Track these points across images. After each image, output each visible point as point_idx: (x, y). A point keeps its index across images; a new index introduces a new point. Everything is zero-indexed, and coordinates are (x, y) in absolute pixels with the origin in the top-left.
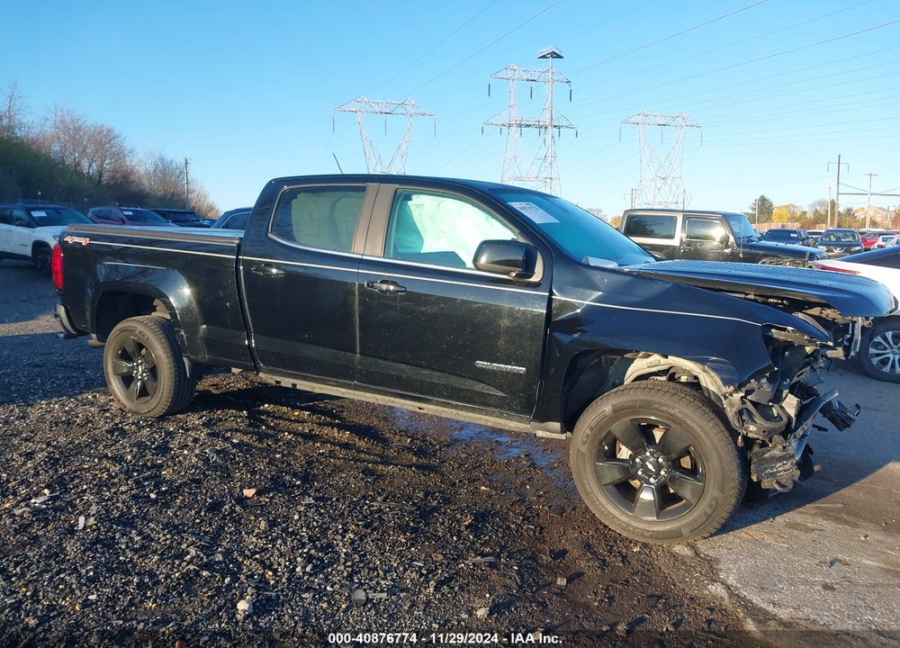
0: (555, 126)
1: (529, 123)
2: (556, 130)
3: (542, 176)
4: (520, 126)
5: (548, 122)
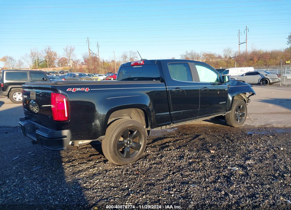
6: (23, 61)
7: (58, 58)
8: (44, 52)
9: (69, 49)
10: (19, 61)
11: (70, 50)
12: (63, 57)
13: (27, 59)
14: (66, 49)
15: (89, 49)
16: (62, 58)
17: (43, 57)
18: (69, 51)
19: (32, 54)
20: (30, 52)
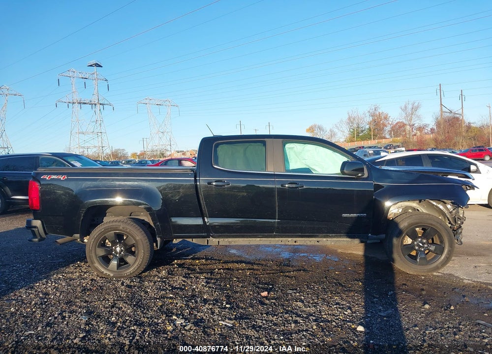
0: (101, 104)
1: (85, 102)
2: (101, 106)
3: (96, 131)
4: (80, 103)
5: (96, 102)
6: (336, 130)
7: (390, 123)
8: (368, 114)
9: (410, 107)
10: (331, 131)
11: (412, 109)
12: (398, 121)
13: (341, 127)
14: (406, 107)
15: (441, 104)
16: (397, 124)
17: (366, 123)
18: (409, 110)
19: (349, 118)
20: (347, 117)
